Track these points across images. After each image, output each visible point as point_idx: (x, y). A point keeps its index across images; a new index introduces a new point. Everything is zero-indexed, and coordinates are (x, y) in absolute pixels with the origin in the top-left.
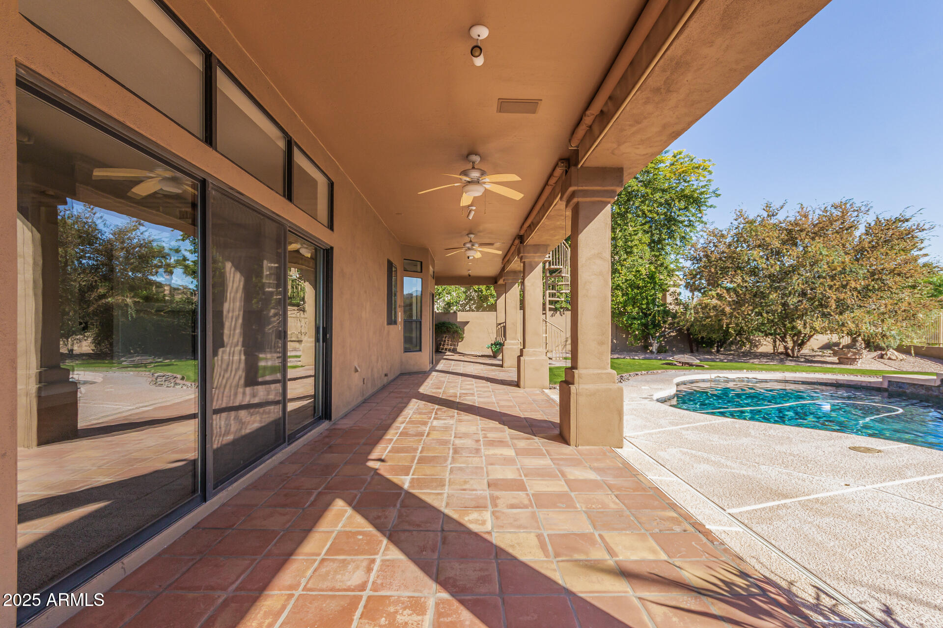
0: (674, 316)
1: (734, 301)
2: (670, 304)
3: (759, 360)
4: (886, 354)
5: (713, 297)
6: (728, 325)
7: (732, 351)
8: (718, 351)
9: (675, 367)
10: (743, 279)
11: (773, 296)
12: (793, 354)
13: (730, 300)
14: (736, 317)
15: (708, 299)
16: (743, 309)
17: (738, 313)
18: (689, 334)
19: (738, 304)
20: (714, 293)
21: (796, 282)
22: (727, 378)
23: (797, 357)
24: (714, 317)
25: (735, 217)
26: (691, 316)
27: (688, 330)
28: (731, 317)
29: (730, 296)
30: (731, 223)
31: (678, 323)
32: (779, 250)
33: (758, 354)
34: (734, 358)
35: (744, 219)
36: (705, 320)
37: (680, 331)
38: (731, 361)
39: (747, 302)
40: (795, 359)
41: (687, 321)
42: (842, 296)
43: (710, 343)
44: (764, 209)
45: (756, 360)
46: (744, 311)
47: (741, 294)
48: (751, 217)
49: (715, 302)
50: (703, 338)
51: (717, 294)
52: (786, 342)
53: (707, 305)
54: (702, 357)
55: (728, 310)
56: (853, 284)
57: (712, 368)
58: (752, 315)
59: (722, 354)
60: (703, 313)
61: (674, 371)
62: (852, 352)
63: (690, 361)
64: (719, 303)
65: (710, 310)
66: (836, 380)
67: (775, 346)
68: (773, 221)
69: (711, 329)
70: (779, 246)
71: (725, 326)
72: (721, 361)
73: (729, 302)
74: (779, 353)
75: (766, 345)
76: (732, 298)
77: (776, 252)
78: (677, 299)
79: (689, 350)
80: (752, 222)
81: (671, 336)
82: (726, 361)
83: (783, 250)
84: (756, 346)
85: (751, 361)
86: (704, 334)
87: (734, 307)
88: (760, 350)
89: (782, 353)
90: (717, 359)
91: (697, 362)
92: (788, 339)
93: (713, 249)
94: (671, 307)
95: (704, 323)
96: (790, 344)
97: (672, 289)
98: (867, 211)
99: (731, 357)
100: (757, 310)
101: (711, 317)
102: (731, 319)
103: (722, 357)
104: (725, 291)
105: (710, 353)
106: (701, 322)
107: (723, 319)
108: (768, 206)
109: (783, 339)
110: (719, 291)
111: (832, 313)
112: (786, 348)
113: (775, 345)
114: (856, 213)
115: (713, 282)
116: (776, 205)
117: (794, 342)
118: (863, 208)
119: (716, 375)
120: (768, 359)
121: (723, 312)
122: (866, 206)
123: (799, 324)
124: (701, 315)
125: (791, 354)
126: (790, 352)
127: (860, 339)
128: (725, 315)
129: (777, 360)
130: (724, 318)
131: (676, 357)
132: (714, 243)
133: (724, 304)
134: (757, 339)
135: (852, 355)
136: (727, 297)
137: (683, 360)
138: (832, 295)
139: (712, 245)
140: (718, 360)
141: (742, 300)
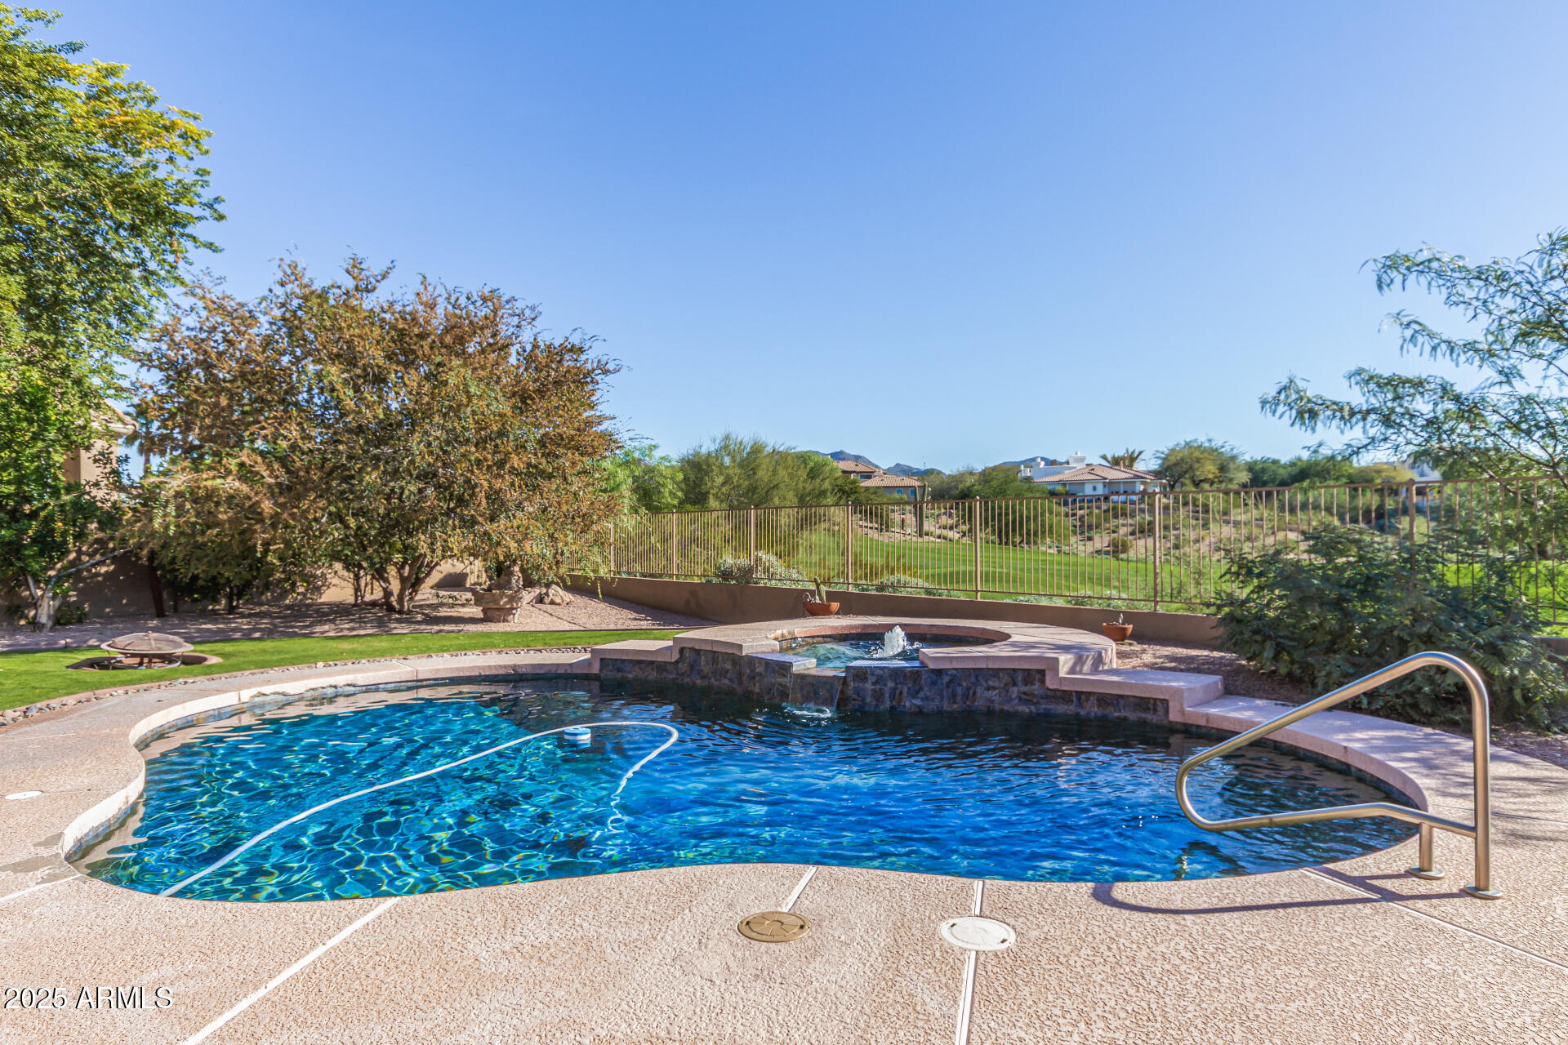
0: (110, 519)
1: (279, 485)
2: (96, 484)
3: (333, 626)
4: (547, 594)
5: (229, 472)
6: (266, 544)
7: (262, 604)
8: (231, 609)
9: (122, 675)
10: (303, 430)
11: (372, 477)
12: (402, 606)
13: (272, 481)
14: (286, 527)
15: (214, 478)
16: (305, 504)
17: (293, 515)
18: (152, 569)
19: (291, 490)
20: (232, 463)
21: (418, 448)
22: (284, 694)
23: (409, 612)
24: (227, 526)
25: (280, 275)
26: (163, 520)
27: (152, 555)
28: (274, 526)
29: (272, 471)
30: (271, 291)
31: (123, 541)
32: (380, 373)
33: (326, 609)
34: (275, 626)
35: (302, 286)
36: (203, 533)
37: (125, 561)
38: (270, 634)
39: (313, 489)
40: (406, 616)
41: (153, 534)
42: (498, 484)
43: (211, 590)
44: (348, 272)
45: (326, 627)
46: (307, 511)
47: (299, 469)
48: (317, 286)
49: (232, 484)
50: (195, 578)
51: (242, 465)
52: (386, 580)
53: (211, 494)
54: (192, 628)
55: (267, 506)
56: (515, 461)
57: (232, 666)
58: (324, 520)
59: (243, 616)
60: (198, 515)
61: (121, 691)
62: (507, 596)
63: (167, 650)
64: (245, 488)
65: (218, 504)
66: (514, 667)
67: (357, 589)
68: (369, 302)
69: (221, 554)
70: (381, 362)
71: (259, 548)
72: (247, 636)
73: (270, 486)
74: (367, 604)
75: (338, 588)
76: (277, 477)
77: (374, 374)
78: (115, 472)
79: (153, 611)
80: (323, 296)
81: (98, 574)
82: (257, 635)
83: (389, 373)
84: (318, 589)
85: (318, 629)
86: (199, 569)
87: (282, 500)
88: (324, 599)
89: (374, 604)
90: (234, 630)
91: (187, 649)
92: (392, 571)
93: (221, 348)
94: (99, 494)
95: (200, 539)
96: (395, 586)
97: (99, 445)
98: (533, 319)
99: (265, 623)
100: (333, 509)
101: (218, 524)
102: (276, 531)
103: (244, 624)
104: (259, 459)
105: (213, 616)
106: (193, 535)
107: (255, 531)
108: (355, 267)
109: (380, 574)
110: (244, 459)
111: (480, 519)
112: (387, 594)
113: (359, 585)
114: (516, 320)
115: (227, 435)
116: (374, 267)
117: (403, 580)
118: (527, 312)
119: (254, 691)
120: (352, 621)
121: (254, 512)
122: (533, 309)
123: (422, 542)
124: (193, 519)
125: (397, 607)
126: (393, 600)
127: (517, 569)
128: (261, 521)
129: (371, 622)
130: (258, 527)
131: (121, 640)
132: (224, 332)
133: (257, 493)
134: (319, 572)
135: (506, 603)
136: (265, 474)
137: (144, 648)
138: (482, 480)
139: (219, 336)
140: (238, 635)
141: (301, 483)
